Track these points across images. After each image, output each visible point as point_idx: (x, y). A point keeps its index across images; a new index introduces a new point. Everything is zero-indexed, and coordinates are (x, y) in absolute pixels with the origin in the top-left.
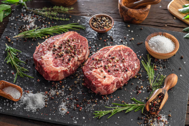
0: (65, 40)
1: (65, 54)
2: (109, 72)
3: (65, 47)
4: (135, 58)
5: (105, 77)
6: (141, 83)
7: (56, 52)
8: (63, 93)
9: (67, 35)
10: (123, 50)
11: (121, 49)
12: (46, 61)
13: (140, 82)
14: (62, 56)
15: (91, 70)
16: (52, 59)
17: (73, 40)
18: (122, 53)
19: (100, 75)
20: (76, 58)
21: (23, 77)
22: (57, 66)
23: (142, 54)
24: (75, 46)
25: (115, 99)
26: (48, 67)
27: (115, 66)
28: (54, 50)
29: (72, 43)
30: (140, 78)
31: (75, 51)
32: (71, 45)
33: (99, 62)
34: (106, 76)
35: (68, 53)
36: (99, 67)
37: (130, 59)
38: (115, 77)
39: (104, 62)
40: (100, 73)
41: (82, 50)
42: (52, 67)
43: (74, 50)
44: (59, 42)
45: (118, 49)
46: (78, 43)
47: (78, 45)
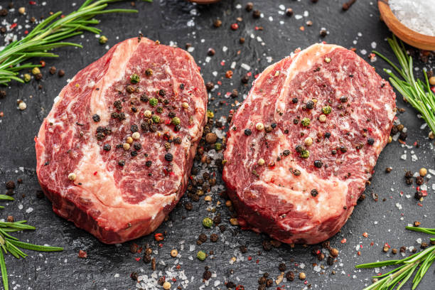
0: (120, 83)
1: (143, 141)
2: (317, 166)
3: (134, 111)
4: (374, 79)
5: (315, 194)
6: (415, 157)
7: (109, 138)
8: (184, 277)
9: (120, 60)
10: (325, 61)
11: (320, 62)
12: (92, 190)
13: (409, 155)
14: (137, 148)
15: (258, 179)
16: (111, 174)
17: (147, 75)
18: (328, 76)
19: (297, 190)
20: (186, 143)
21: (24, 255)
22: (140, 198)
23: (374, 45)
24: (161, 93)
25: (358, 247)
26: (111, 210)
27: (327, 136)
28: (102, 134)
29: (145, 85)
30: (402, 138)
31: (171, 116)
32: (148, 94)
33: (269, 137)
34: (317, 186)
35: (152, 131)
36: (278, 160)
37: (363, 90)
38: (345, 178)
39: (287, 132)
40: (290, 183)
41: (192, 103)
42: (126, 208)
43: (165, 113)
44: (103, 98)
45: (310, 64)
46: (168, 80)
47: (171, 85)
